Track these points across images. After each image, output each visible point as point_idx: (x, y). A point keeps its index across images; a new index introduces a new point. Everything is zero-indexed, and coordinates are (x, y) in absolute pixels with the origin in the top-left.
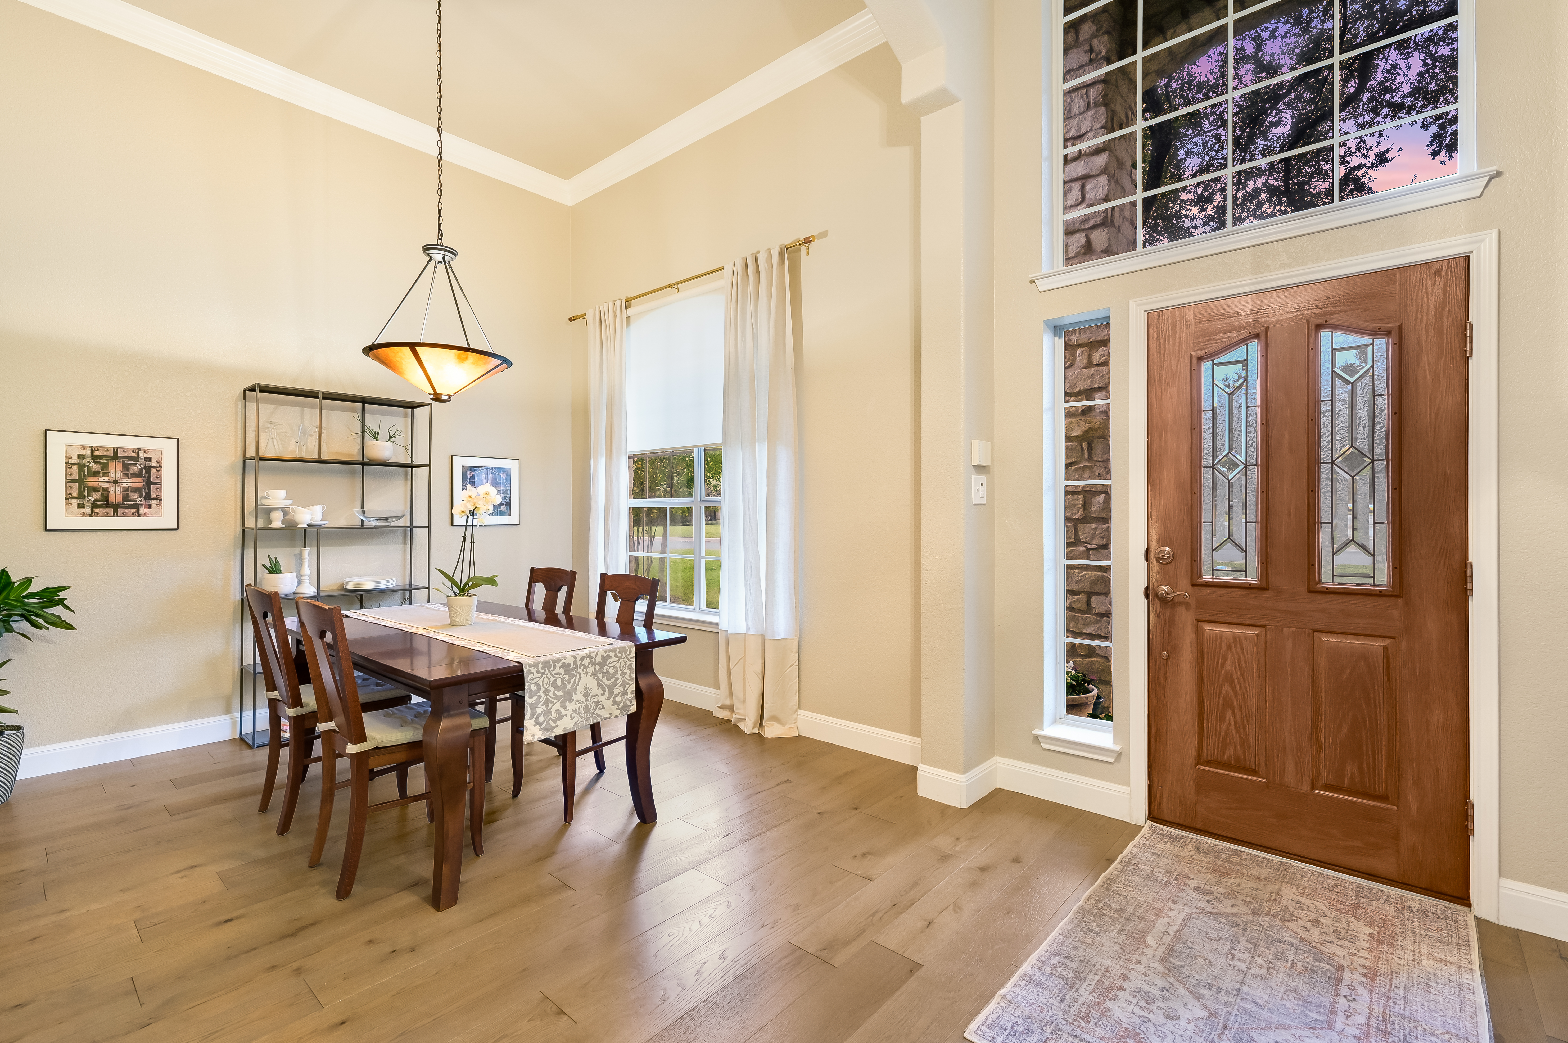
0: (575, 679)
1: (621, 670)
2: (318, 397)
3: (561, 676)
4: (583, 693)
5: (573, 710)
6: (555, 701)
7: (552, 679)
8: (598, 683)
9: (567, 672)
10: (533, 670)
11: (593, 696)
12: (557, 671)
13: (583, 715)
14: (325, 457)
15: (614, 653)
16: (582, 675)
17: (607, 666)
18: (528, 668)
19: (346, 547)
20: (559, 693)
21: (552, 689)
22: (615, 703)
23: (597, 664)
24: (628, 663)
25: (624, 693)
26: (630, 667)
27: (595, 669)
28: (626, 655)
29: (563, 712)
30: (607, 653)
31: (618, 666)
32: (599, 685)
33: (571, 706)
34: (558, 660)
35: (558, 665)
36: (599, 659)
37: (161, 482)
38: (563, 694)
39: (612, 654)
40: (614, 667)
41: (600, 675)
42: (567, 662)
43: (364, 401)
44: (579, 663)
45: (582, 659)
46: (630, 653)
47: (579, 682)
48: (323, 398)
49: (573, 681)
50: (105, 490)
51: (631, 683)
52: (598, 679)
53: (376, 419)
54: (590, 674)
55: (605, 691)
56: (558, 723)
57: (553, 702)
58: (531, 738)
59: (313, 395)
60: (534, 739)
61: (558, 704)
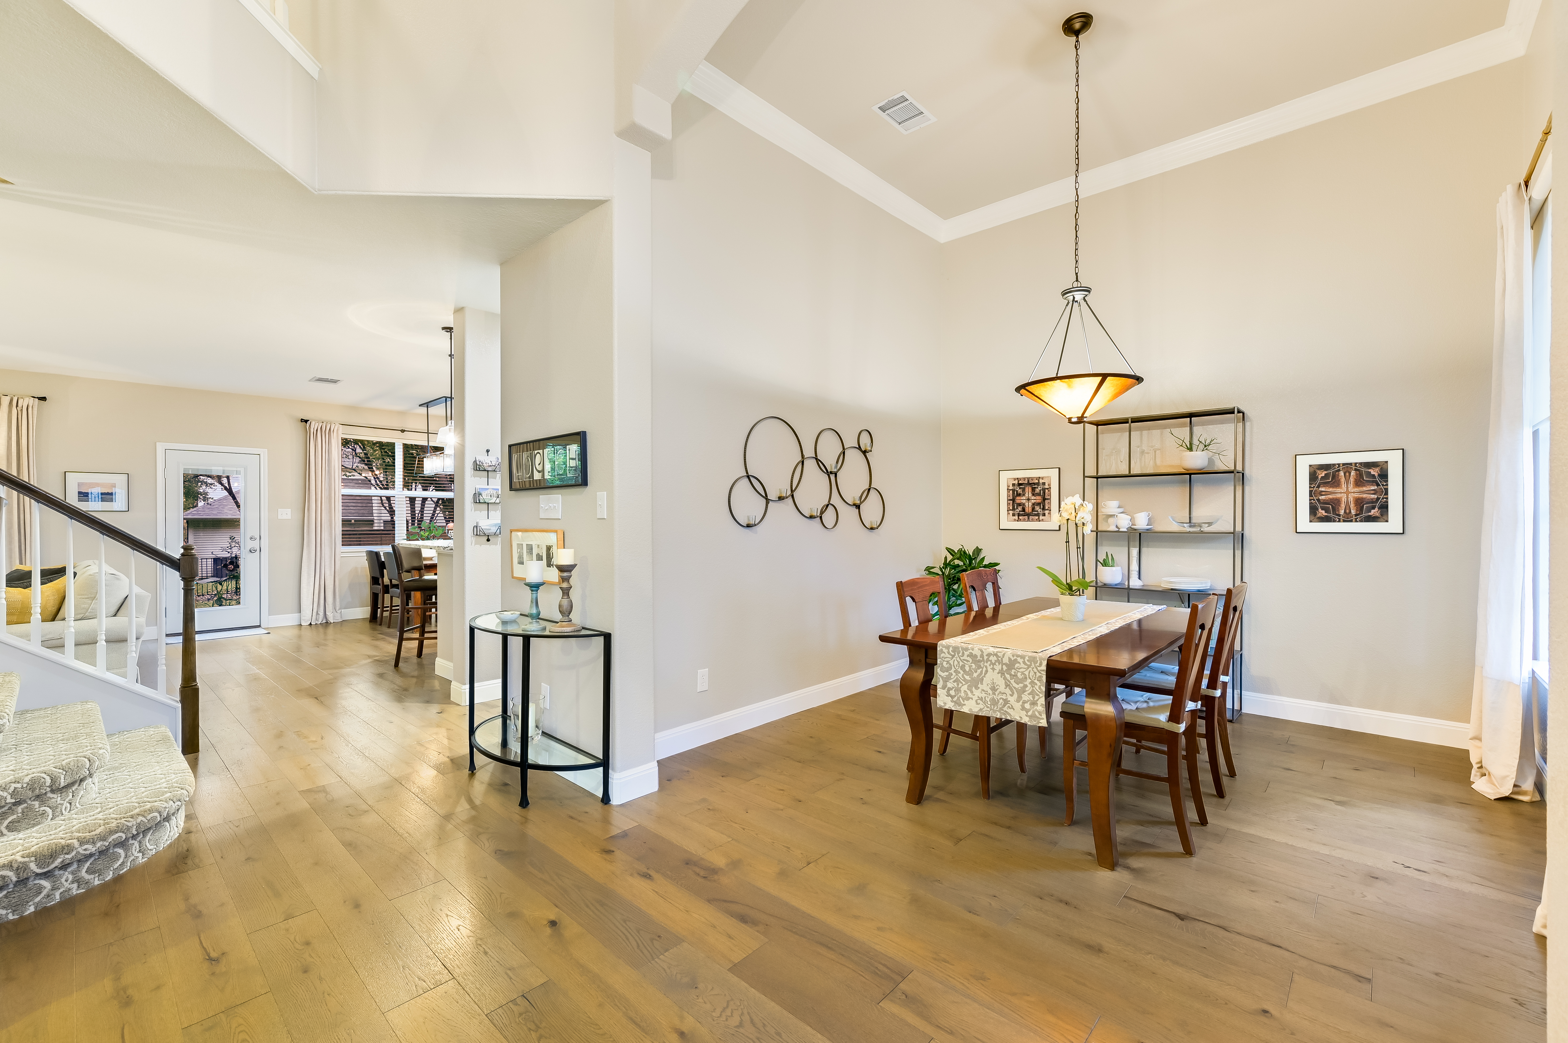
0: (982, 671)
1: (1030, 678)
2: (1127, 422)
3: (968, 663)
4: (990, 686)
5: (978, 697)
6: (964, 683)
7: (961, 663)
8: (1006, 682)
9: (974, 662)
10: (945, 650)
11: (1000, 692)
12: (965, 657)
13: (989, 706)
14: (1134, 471)
15: (1022, 660)
16: (989, 669)
17: (1015, 669)
18: (941, 647)
19: (1156, 549)
20: (967, 678)
21: (962, 672)
22: (1023, 708)
23: (1004, 664)
24: (1038, 674)
25: (1034, 703)
26: (1039, 679)
27: (1002, 668)
28: (1035, 666)
29: (970, 695)
30: (1015, 657)
31: (1027, 673)
32: (1007, 685)
33: (977, 693)
34: (967, 649)
35: (966, 653)
36: (1006, 660)
37: (1050, 498)
38: (970, 679)
39: (1019, 659)
40: (1023, 673)
41: (1008, 676)
42: (974, 653)
43: (1191, 415)
44: (985, 658)
45: (989, 655)
46: (1041, 665)
47: (985, 674)
48: (1132, 422)
49: (979, 671)
50: (1034, 504)
51: (1041, 695)
52: (1005, 679)
53: (1203, 430)
54: (997, 671)
55: (1013, 693)
56: (966, 702)
57: (962, 683)
58: (943, 705)
59: (1125, 421)
60: (944, 706)
61: (966, 686)
